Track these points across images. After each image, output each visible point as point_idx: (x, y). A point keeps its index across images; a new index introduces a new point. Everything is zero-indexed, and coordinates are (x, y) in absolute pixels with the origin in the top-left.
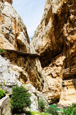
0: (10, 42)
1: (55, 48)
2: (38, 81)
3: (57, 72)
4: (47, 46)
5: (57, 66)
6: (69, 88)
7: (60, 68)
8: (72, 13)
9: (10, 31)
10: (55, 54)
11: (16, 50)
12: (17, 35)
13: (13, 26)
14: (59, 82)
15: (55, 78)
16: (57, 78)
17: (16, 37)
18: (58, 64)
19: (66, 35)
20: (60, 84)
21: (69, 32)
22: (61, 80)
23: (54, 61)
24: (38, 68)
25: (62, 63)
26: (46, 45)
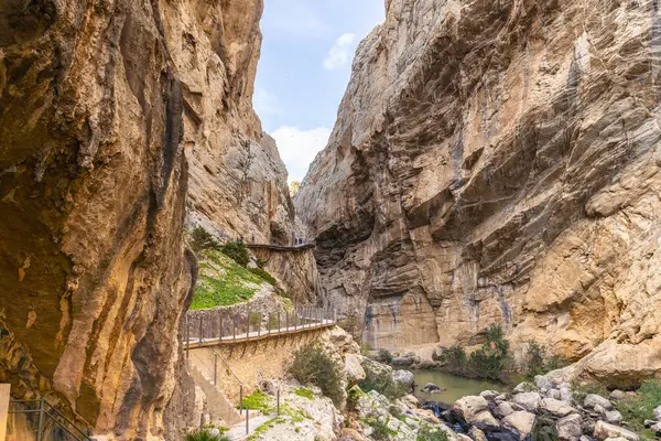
0: (260, 229)
1: (355, 225)
2: (307, 301)
3: (357, 282)
4: (338, 217)
5: (358, 268)
6: (381, 322)
7: (363, 274)
8: (394, 154)
9: (260, 208)
10: (355, 237)
11: (268, 244)
12: (271, 214)
13: (266, 199)
14: (359, 307)
15: (351, 295)
16: (356, 297)
17: (270, 217)
18: (359, 264)
19: (380, 201)
20: (361, 313)
21: (386, 194)
22: (363, 303)
23: (352, 255)
24: (310, 273)
25: (367, 262)
26: (335, 214)
